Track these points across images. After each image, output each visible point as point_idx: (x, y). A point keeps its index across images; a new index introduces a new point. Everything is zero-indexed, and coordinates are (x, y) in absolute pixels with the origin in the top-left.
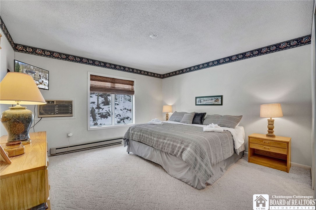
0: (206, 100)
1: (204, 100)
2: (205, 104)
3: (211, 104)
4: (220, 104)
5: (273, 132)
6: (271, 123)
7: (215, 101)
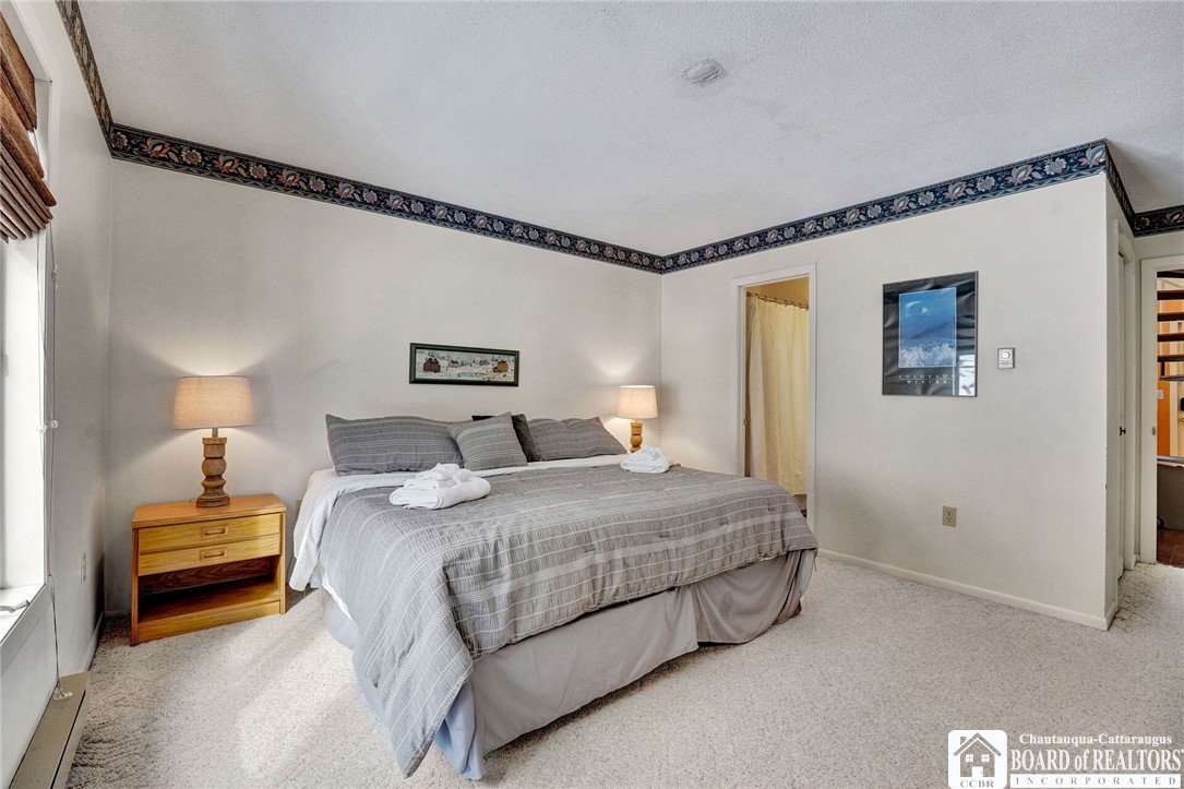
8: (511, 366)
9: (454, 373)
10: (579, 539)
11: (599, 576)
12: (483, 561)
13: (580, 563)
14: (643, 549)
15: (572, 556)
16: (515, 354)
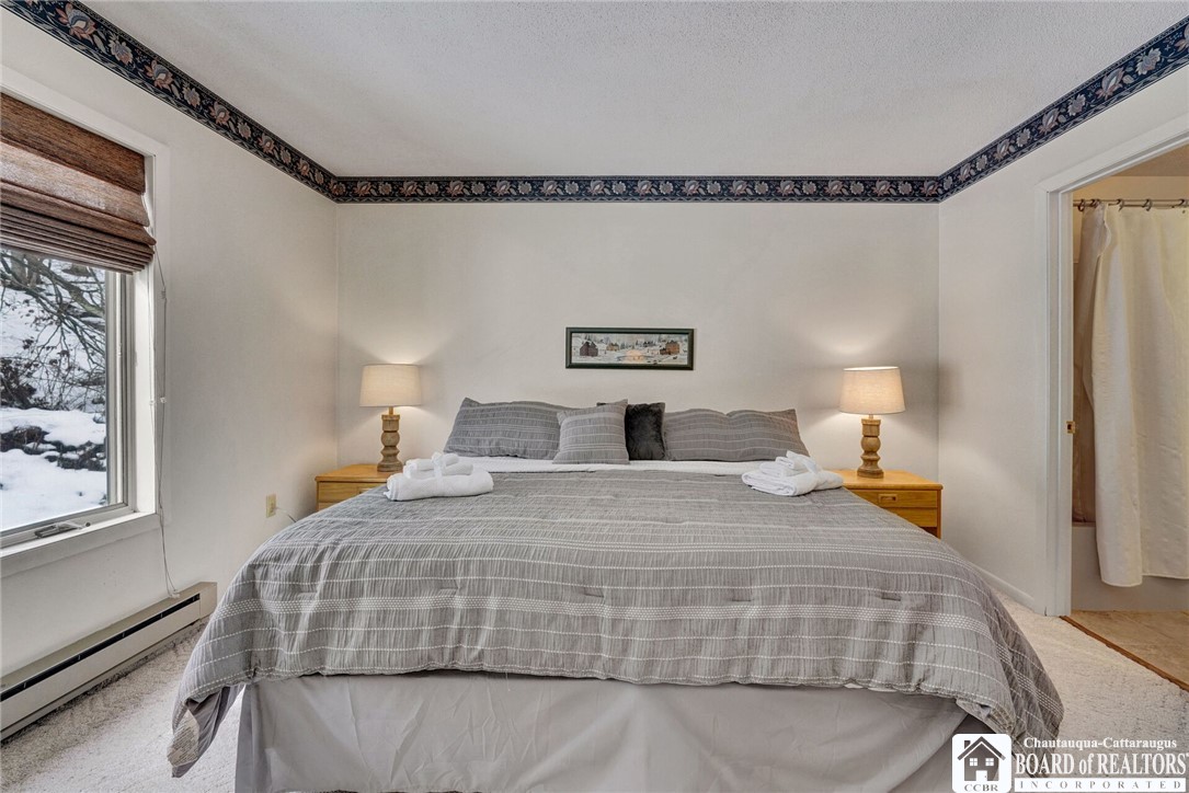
0: (623, 347)
1: (613, 346)
2: (614, 361)
3: (644, 362)
4: (685, 363)
5: (876, 461)
6: (871, 429)
7: (663, 352)
8: (684, 347)
9: (613, 358)
10: (435, 569)
11: (454, 627)
12: (298, 569)
13: (424, 602)
14: (543, 606)
15: (414, 590)
16: (690, 333)
